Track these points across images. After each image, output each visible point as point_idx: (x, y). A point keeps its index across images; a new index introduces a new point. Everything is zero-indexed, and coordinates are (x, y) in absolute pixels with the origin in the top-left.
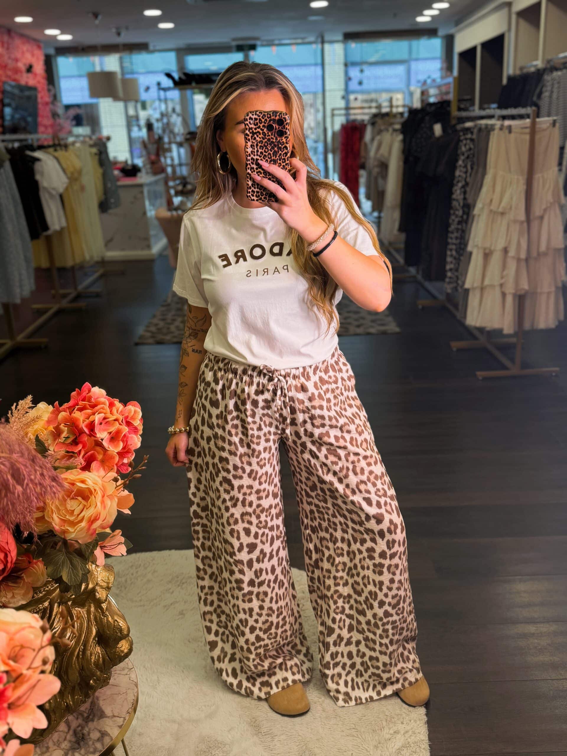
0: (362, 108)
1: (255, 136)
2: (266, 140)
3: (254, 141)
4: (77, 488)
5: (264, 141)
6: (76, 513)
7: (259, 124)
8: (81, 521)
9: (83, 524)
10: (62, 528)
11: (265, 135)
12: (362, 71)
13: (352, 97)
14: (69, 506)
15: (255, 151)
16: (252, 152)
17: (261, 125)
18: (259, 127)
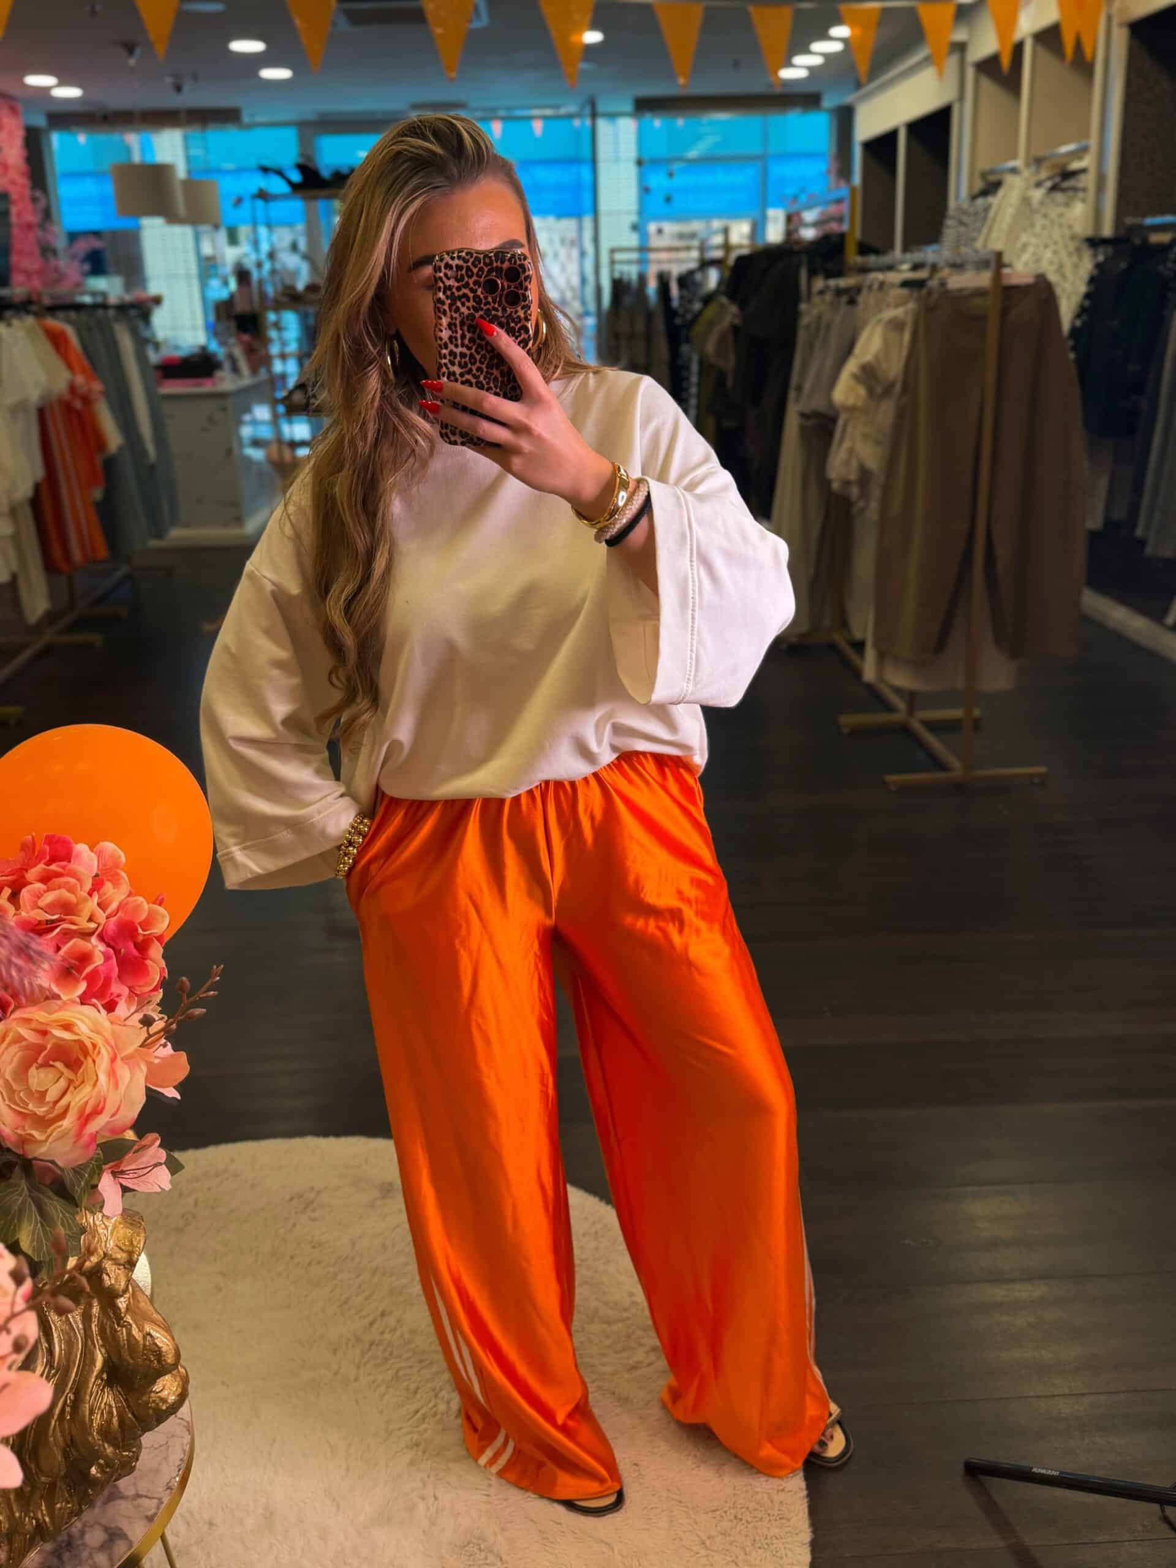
0: (672, 249)
1: (459, 304)
2: (481, 313)
3: (455, 315)
4: (54, 1040)
5: (477, 315)
6: (51, 1097)
7: (466, 279)
8: (63, 1115)
9: (67, 1123)
10: (19, 1131)
11: (479, 302)
12: (671, 175)
13: (652, 228)
14: (36, 1080)
15: (459, 336)
16: (450, 338)
17: (471, 281)
18: (467, 285)
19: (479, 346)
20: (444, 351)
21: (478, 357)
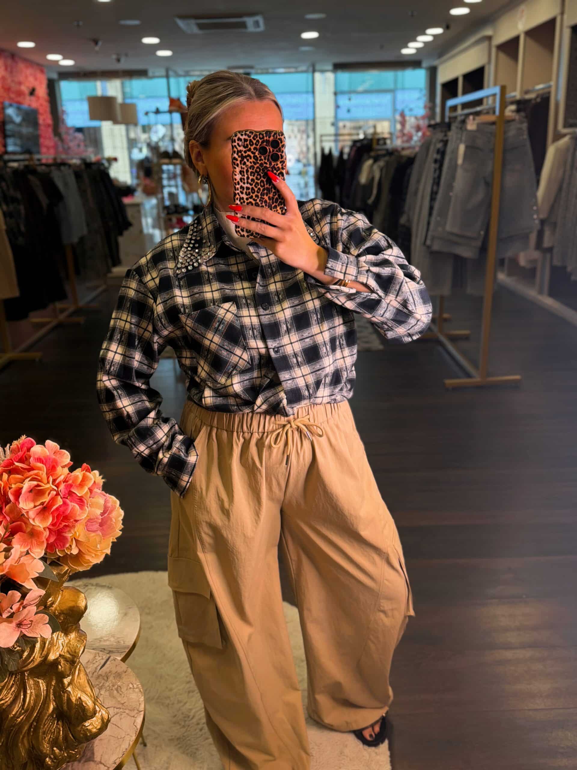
0: (350, 135)
1: (245, 160)
2: (258, 165)
3: (243, 166)
5: (255, 166)
7: (249, 146)
11: (257, 159)
12: (350, 99)
15: (245, 178)
16: (241, 179)
17: (252, 148)
18: (250, 150)
19: (257, 183)
21: (256, 189)
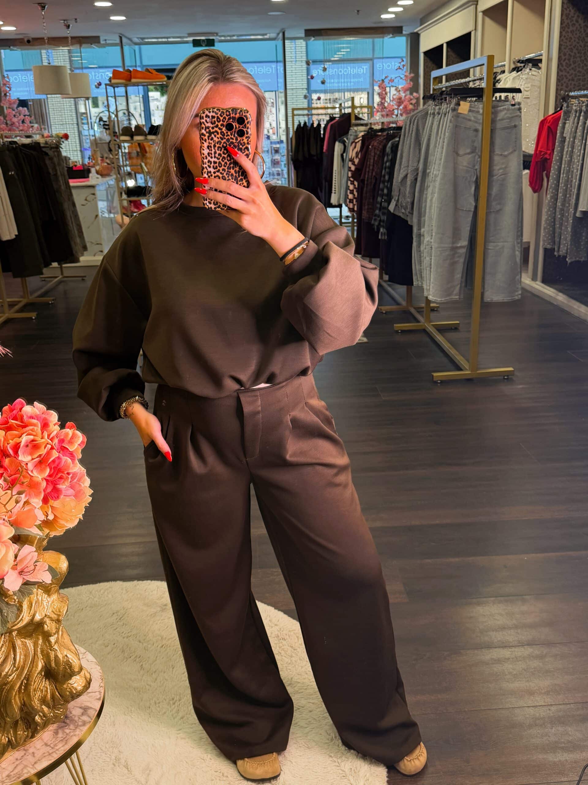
0: (325, 108)
1: (213, 136)
2: (225, 140)
3: (211, 142)
5: (223, 141)
7: (217, 123)
11: (224, 135)
12: (325, 69)
13: (315, 96)
15: (213, 152)
16: (209, 154)
17: (219, 124)
18: (217, 126)
19: (224, 157)
20: (205, 161)
21: (223, 163)
